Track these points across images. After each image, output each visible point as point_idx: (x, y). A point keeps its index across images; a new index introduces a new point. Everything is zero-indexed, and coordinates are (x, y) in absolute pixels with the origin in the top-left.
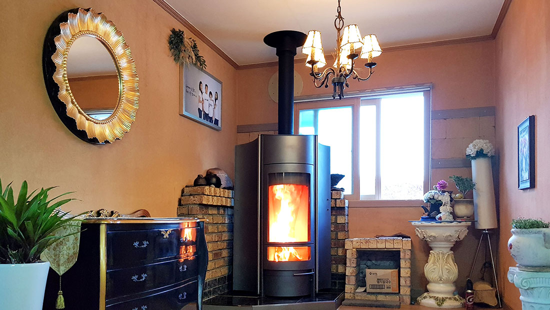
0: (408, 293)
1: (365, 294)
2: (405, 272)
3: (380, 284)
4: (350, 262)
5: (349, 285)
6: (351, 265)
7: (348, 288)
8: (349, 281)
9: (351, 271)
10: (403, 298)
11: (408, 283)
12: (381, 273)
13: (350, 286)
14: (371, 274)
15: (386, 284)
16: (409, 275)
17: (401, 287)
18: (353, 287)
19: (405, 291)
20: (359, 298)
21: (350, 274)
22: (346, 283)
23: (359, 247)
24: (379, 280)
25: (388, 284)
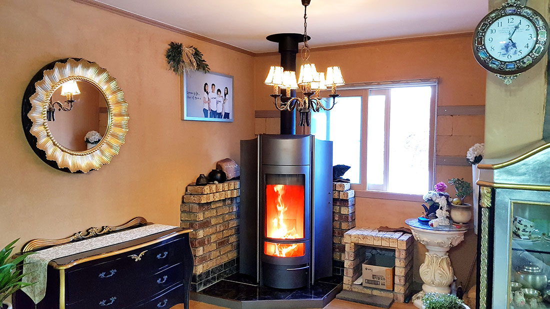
0: (402, 291)
1: (361, 287)
2: (400, 271)
3: (375, 279)
4: (348, 255)
5: (347, 276)
6: (349, 258)
7: (347, 280)
8: (347, 273)
9: (349, 264)
10: (397, 295)
11: (403, 282)
12: (376, 269)
13: (348, 278)
14: (366, 269)
15: (380, 280)
16: (403, 274)
17: (395, 285)
18: (350, 279)
19: (400, 289)
20: (356, 290)
21: (348, 267)
22: (345, 274)
23: (357, 242)
24: (374, 276)
25: (383, 281)
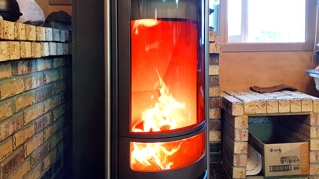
3: (285, 163)
4: (240, 134)
5: (239, 166)
6: (241, 139)
8: (238, 162)
9: (241, 148)
12: (286, 148)
13: (240, 169)
14: (271, 150)
15: (293, 164)
17: (310, 165)
21: (239, 152)
22: (235, 165)
23: (253, 113)
24: (283, 159)
25: (296, 163)
